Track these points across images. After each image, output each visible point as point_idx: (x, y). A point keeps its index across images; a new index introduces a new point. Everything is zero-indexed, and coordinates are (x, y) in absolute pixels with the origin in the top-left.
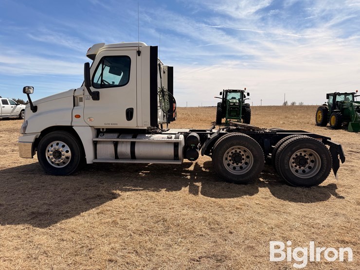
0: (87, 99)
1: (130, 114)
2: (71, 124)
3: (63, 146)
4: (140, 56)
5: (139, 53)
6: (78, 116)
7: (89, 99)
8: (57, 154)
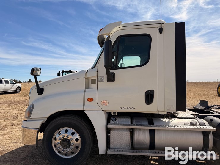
0: (100, 81)
1: (149, 97)
2: (83, 108)
3: (73, 134)
4: (162, 34)
5: (161, 30)
6: (90, 100)
7: (103, 81)
8: (65, 143)
